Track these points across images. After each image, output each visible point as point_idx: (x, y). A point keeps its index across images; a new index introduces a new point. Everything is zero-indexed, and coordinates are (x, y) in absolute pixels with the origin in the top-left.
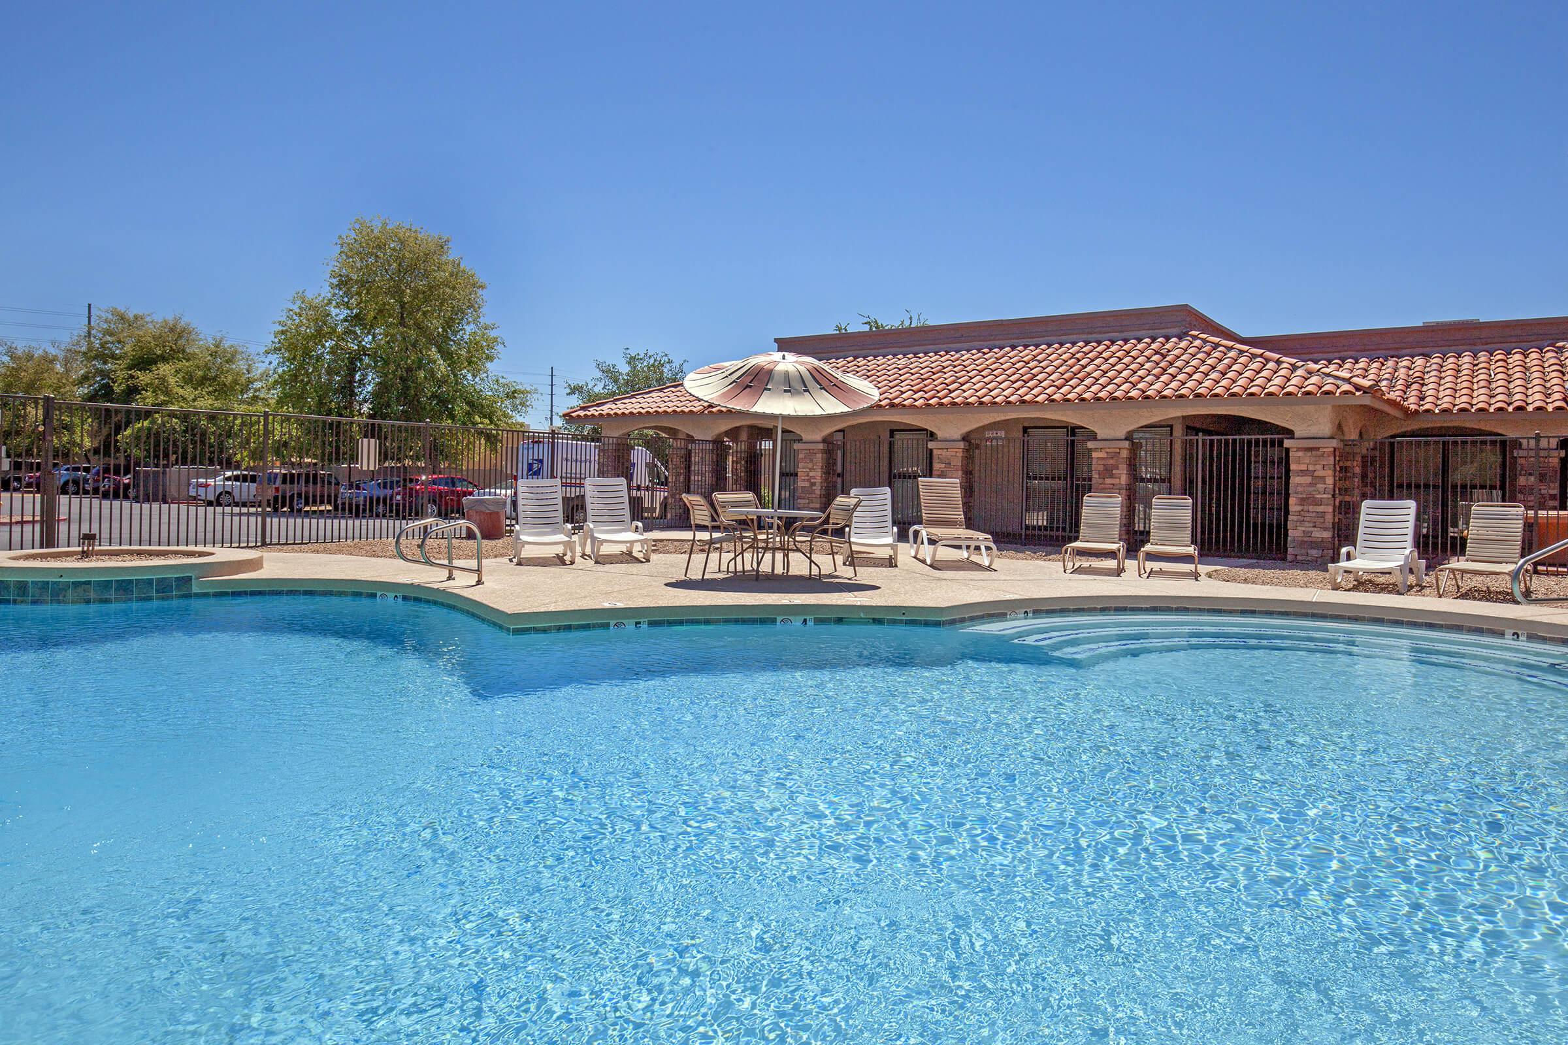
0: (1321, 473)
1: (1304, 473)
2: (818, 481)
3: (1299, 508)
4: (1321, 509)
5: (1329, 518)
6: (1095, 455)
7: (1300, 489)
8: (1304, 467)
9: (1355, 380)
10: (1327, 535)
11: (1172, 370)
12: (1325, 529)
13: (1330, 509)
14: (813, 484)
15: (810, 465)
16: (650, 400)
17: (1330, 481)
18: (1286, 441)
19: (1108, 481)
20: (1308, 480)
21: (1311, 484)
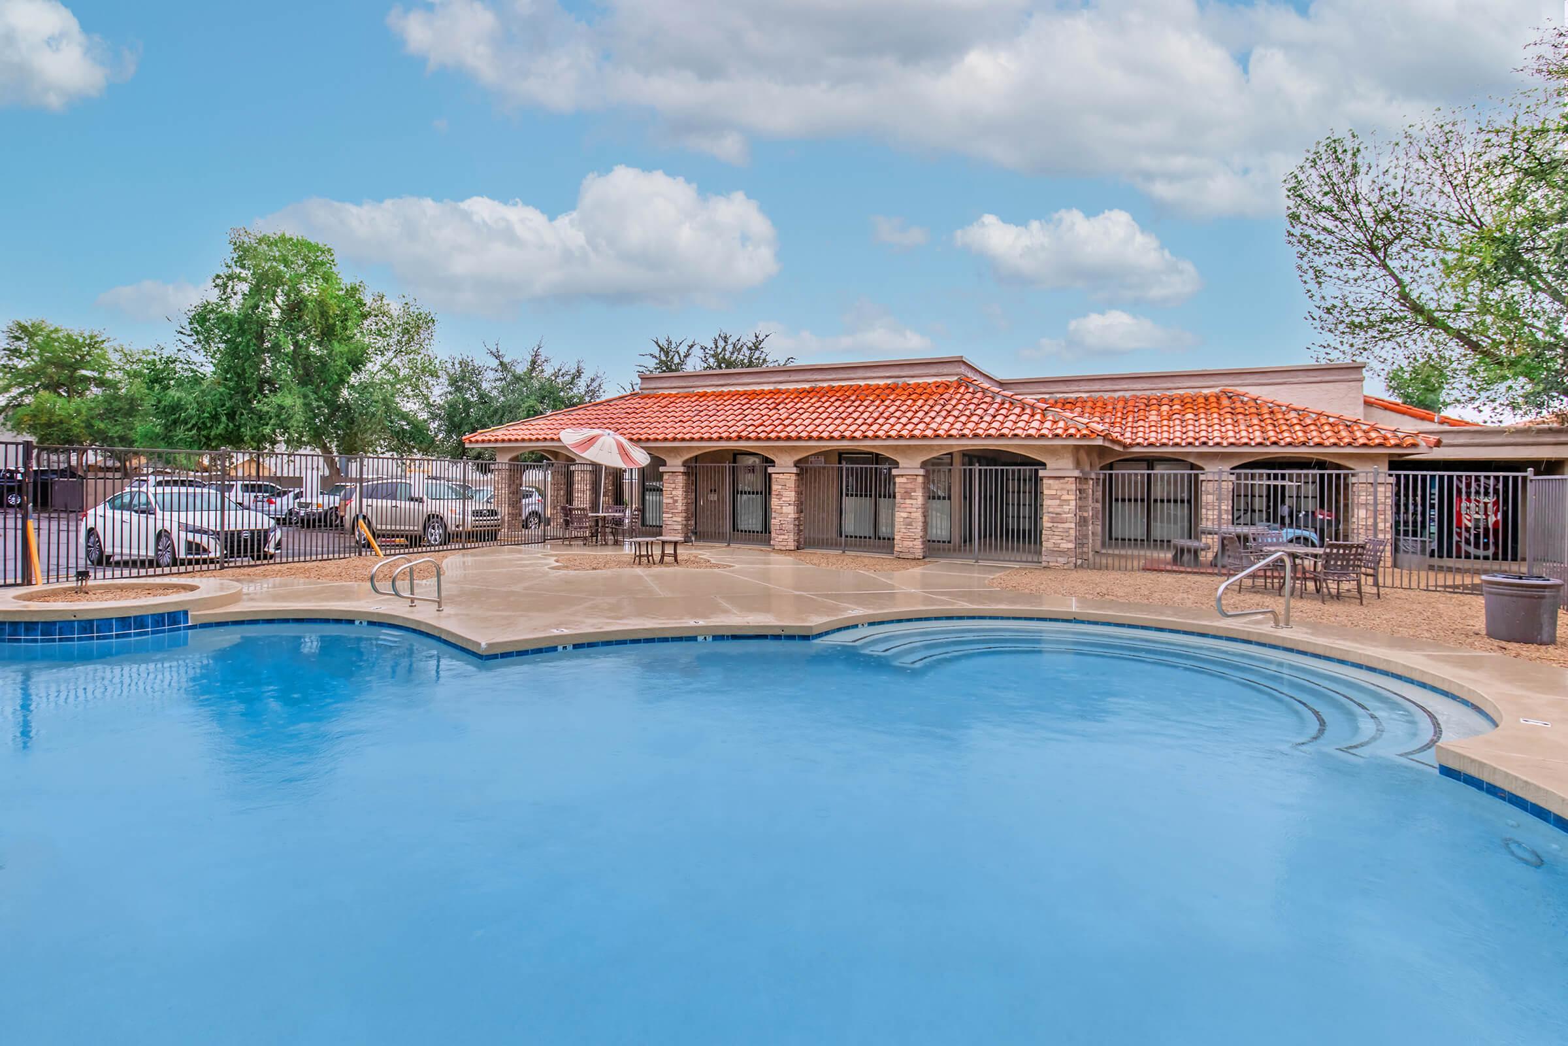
0: (1065, 497)
1: (1053, 497)
2: (680, 499)
3: (1050, 525)
4: (1067, 525)
5: (1072, 532)
6: (898, 480)
7: (1051, 510)
8: (1054, 492)
9: (1092, 425)
10: (1072, 546)
11: (956, 413)
12: (1070, 541)
13: (1073, 525)
14: (676, 501)
15: (673, 486)
16: (538, 427)
17: (1073, 503)
18: (1040, 472)
19: (908, 501)
20: (1057, 502)
21: (1060, 506)
